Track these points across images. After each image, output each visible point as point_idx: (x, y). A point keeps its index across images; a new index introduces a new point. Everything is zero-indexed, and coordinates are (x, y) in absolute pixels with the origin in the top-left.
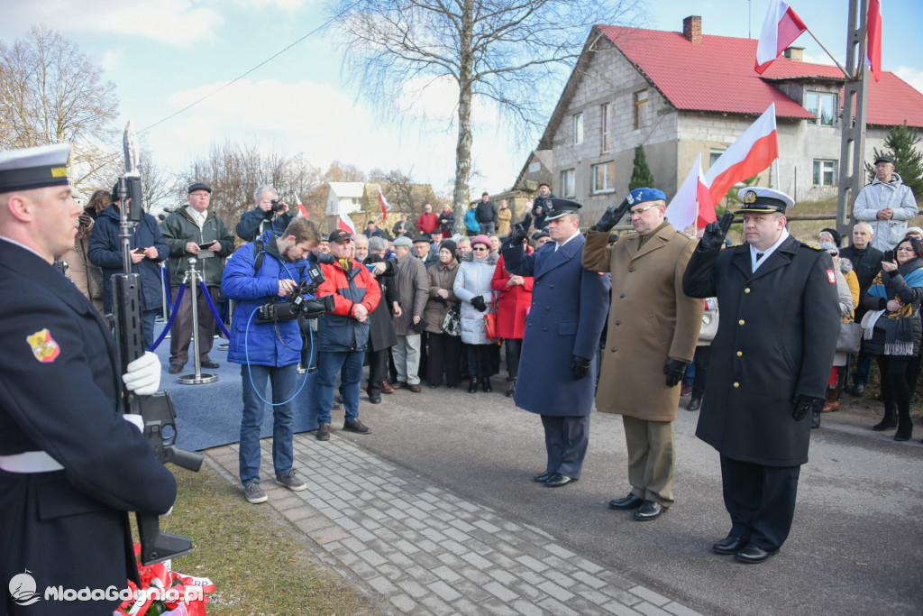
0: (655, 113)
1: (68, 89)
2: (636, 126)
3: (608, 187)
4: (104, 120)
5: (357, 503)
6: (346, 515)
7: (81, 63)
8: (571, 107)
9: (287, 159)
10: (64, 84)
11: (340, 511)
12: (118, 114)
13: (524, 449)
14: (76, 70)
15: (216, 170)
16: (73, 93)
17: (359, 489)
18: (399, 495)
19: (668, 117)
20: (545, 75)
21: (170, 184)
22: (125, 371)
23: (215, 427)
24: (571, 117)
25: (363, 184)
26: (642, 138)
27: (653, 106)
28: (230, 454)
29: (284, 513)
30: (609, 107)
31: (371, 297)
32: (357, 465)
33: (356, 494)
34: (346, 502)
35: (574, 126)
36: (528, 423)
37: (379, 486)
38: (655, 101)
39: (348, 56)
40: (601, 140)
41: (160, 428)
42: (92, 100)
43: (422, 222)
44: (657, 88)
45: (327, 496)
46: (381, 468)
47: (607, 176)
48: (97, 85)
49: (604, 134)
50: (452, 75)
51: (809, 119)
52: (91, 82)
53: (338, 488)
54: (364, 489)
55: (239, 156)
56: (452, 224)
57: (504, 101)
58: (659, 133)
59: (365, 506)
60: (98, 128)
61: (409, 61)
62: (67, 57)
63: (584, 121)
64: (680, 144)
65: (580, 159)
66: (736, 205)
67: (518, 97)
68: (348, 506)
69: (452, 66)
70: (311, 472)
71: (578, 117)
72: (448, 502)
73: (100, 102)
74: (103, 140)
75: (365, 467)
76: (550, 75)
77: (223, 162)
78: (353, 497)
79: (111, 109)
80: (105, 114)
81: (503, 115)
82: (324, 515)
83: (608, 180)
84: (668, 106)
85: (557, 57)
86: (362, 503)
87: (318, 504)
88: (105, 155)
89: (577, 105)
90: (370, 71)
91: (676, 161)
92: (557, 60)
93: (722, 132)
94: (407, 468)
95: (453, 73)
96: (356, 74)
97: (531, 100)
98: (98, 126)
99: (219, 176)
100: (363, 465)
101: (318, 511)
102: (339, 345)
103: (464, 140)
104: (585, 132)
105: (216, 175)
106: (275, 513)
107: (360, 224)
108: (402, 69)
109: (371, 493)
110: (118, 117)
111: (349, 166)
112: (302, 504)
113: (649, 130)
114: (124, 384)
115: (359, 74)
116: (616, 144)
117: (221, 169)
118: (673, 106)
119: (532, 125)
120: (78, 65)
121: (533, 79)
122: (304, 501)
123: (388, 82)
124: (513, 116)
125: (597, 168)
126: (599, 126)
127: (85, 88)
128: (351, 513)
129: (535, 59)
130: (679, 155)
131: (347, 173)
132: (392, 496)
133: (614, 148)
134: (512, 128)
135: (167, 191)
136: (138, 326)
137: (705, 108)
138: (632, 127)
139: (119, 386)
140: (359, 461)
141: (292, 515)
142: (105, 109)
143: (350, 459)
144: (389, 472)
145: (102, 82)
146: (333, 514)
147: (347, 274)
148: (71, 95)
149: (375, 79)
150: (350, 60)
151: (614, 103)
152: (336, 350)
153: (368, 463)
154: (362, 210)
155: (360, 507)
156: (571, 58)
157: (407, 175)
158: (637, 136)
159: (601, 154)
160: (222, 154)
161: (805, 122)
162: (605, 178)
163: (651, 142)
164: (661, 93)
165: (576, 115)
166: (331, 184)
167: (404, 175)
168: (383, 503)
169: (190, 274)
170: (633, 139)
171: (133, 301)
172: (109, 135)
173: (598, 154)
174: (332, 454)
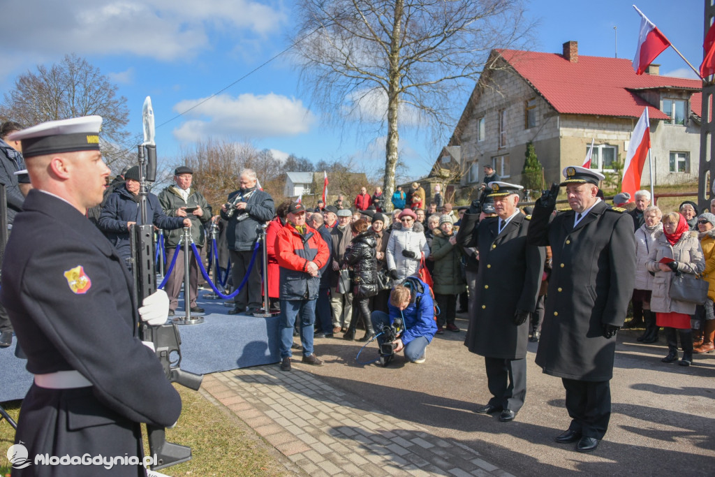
0: (542, 116)
1: (91, 102)
2: (527, 126)
3: (505, 175)
4: (118, 125)
5: (315, 422)
6: (306, 432)
7: (102, 83)
8: (475, 113)
9: (254, 154)
10: (88, 98)
11: (302, 428)
12: (128, 121)
13: (448, 379)
14: (97, 88)
15: (201, 162)
16: (95, 104)
17: (316, 410)
18: (349, 416)
19: (552, 119)
20: (455, 87)
21: (166, 173)
22: (141, 305)
23: (201, 359)
24: (475, 120)
25: (312, 173)
26: (531, 136)
27: (540, 111)
28: (211, 381)
29: (257, 430)
30: (505, 112)
31: (321, 256)
32: (314, 391)
33: (314, 414)
34: (306, 421)
35: (478, 127)
36: (450, 359)
37: (333, 408)
38: (542, 107)
39: (303, 75)
40: (499, 138)
41: (168, 353)
42: (109, 111)
43: (358, 202)
44: (543, 97)
45: (290, 416)
46: (333, 394)
47: (504, 165)
48: (113, 99)
49: (501, 133)
50: (382, 89)
51: (665, 119)
52: (109, 97)
53: (299, 409)
54: (320, 411)
55: (219, 151)
56: (383, 203)
57: (423, 107)
58: (545, 132)
59: (321, 425)
60: (113, 131)
61: (349, 79)
62: (91, 78)
63: (486, 123)
64: (561, 140)
65: (482, 152)
66: (611, 187)
67: (434, 104)
68: (308, 424)
69: (383, 82)
70: (277, 396)
71: (480, 120)
72: (390, 422)
73: (115, 111)
74: (116, 141)
75: (320, 393)
76: (459, 87)
77: (206, 157)
78: (312, 417)
79: (123, 117)
80: (119, 121)
81: (422, 118)
82: (288, 432)
83: (504, 168)
84: (552, 110)
85: (465, 74)
86: (319, 422)
87: (284, 422)
88: (118, 151)
89: (480, 111)
90: (320, 86)
91: (559, 154)
92: (465, 76)
93: (596, 131)
94: (354, 393)
95: (383, 87)
96: (310, 88)
97: (444, 106)
98: (113, 129)
99: (203, 167)
100: (318, 391)
101: (284, 428)
102: (295, 295)
103: (392, 138)
104: (486, 132)
105: (200, 166)
106: (249, 430)
107: (310, 204)
108: (344, 84)
109: (326, 414)
110: (128, 123)
111: (301, 160)
112: (270, 422)
113: (537, 129)
114: (140, 316)
115: (312, 88)
116: (511, 141)
117: (205, 161)
118: (556, 111)
119: (445, 127)
120: (99, 84)
121: (445, 91)
122: (273, 420)
123: (334, 94)
124: (430, 119)
125: (496, 159)
126: (497, 127)
127: (104, 102)
128: (310, 430)
129: (448, 76)
130: (561, 149)
131: (300, 165)
132: (343, 417)
133: (510, 144)
134: (430, 130)
135: (163, 178)
136: (152, 267)
137: (582, 112)
138: (523, 128)
139: (135, 317)
140: (315, 388)
141: (263, 431)
142: (119, 117)
143: (308, 386)
144: (340, 397)
145: (117, 97)
146: (296, 431)
147: (301, 237)
148: (93, 106)
149: (324, 92)
150: (304, 78)
151: (508, 109)
152: (293, 299)
153: (322, 390)
154: (311, 193)
155: (318, 425)
156: (476, 75)
157: (347, 166)
158: (528, 134)
159: (499, 149)
160: (206, 150)
161: (662, 123)
162: (502, 167)
163: (539, 138)
164: (546, 101)
165: (479, 118)
166: (287, 173)
167: (344, 166)
168: (337, 423)
169: (184, 238)
170: (524, 136)
171: (148, 247)
172: (120, 137)
173: (497, 149)
174: (293, 382)
